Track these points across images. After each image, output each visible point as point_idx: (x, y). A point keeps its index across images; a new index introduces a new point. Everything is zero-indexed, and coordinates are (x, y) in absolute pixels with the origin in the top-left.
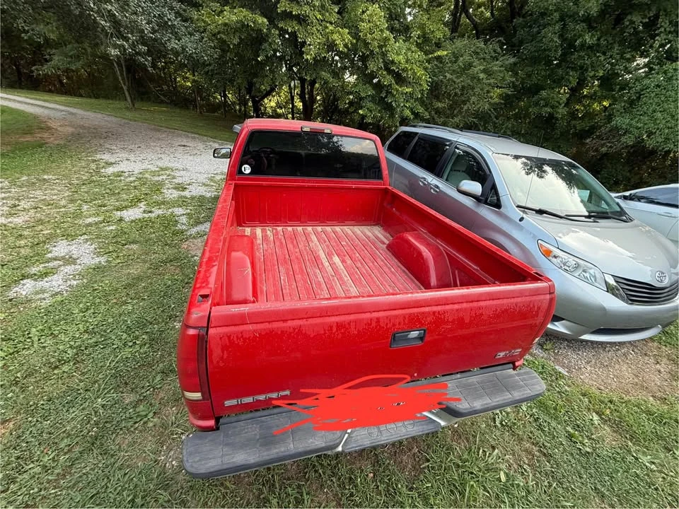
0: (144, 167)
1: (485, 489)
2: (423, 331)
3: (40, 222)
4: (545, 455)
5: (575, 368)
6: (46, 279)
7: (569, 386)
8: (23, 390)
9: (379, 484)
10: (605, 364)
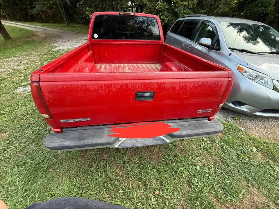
0: (69, 48)
1: (189, 172)
2: (152, 93)
3: (28, 68)
4: (223, 162)
5: (249, 128)
6: (27, 87)
7: (244, 135)
8: (13, 122)
9: (140, 165)
10: (267, 127)
